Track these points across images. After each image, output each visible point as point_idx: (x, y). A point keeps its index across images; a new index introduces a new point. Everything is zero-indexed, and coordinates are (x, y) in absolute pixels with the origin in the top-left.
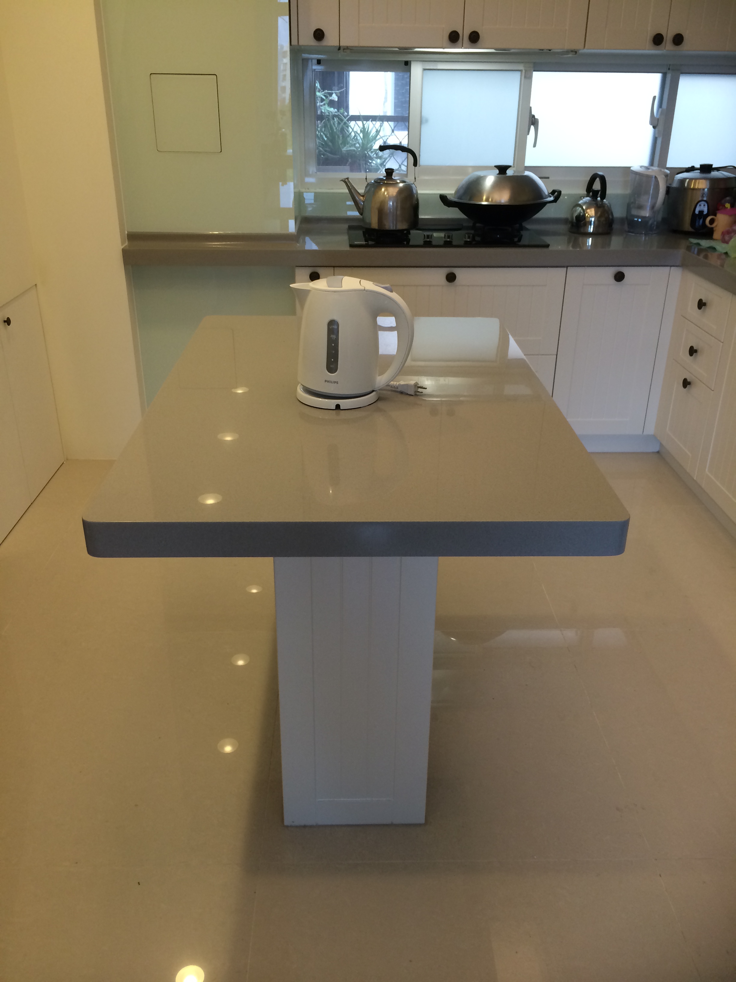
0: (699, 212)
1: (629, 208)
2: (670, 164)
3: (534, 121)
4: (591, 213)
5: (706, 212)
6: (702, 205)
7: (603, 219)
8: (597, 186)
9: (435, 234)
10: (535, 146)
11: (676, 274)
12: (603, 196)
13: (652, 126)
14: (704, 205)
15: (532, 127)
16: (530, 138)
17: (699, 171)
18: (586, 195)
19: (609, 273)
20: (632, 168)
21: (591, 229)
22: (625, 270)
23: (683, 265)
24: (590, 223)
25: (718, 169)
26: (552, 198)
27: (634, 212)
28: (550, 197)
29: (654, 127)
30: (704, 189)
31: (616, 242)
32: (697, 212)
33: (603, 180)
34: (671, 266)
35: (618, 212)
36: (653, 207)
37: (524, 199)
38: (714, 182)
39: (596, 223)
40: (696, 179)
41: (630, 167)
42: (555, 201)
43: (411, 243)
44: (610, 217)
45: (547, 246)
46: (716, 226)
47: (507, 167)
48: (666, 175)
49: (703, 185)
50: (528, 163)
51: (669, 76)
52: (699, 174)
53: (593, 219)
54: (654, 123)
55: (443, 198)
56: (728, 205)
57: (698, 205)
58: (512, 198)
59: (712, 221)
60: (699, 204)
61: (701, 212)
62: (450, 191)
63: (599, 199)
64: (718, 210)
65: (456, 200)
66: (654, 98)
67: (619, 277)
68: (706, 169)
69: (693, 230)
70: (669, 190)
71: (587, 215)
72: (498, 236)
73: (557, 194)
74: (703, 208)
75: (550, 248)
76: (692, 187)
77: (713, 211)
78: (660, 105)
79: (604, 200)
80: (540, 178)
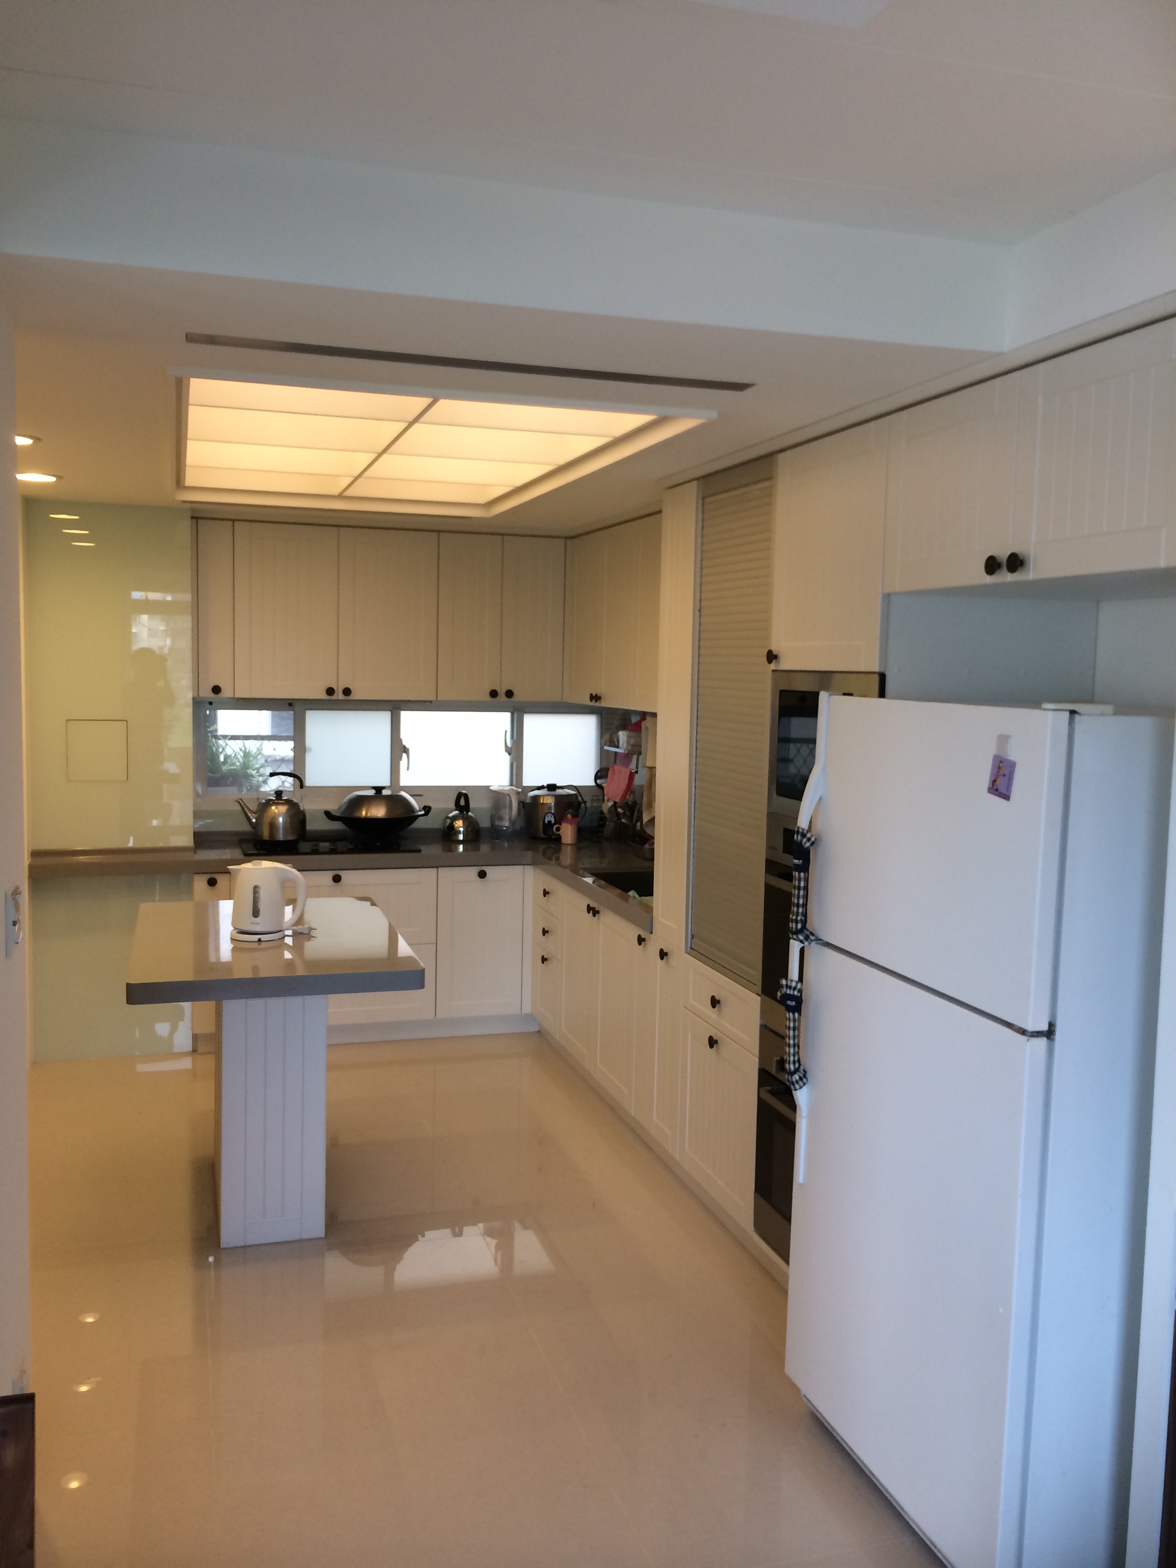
0: (548, 821)
1: (492, 819)
2: (526, 783)
3: (405, 750)
4: (459, 824)
5: (553, 822)
6: (550, 816)
7: (470, 829)
8: (462, 802)
9: (322, 844)
10: (408, 769)
11: (529, 871)
12: (468, 810)
13: (507, 753)
14: (551, 816)
15: (404, 755)
16: (403, 763)
17: (546, 789)
18: (455, 809)
19: (473, 871)
20: (491, 788)
21: (461, 837)
22: (487, 869)
23: (534, 863)
24: (459, 832)
25: (562, 788)
26: (423, 812)
27: (497, 823)
28: (421, 811)
29: (509, 754)
30: (551, 803)
31: (485, 848)
32: (546, 822)
33: (466, 796)
34: (524, 865)
35: (485, 823)
36: (510, 818)
37: (398, 813)
38: (558, 798)
39: (465, 832)
40: (544, 796)
41: (490, 786)
42: (426, 814)
43: (301, 851)
44: (477, 827)
45: (420, 851)
46: (562, 833)
47: (383, 788)
48: (518, 793)
49: (550, 801)
50: (403, 782)
51: (515, 715)
52: (547, 791)
53: (462, 829)
54: (509, 751)
55: (328, 814)
56: (569, 816)
57: (546, 817)
58: (388, 811)
59: (558, 829)
60: (547, 815)
61: (550, 822)
62: (333, 806)
63: (465, 812)
64: (563, 819)
65: (338, 814)
66: (506, 731)
67: (482, 875)
68: (552, 787)
69: (545, 836)
70: (522, 804)
71: (456, 825)
72: (378, 844)
73: (427, 809)
74: (550, 818)
75: (423, 852)
76: (542, 802)
77: (559, 819)
78: (512, 737)
79: (470, 814)
80: (411, 796)
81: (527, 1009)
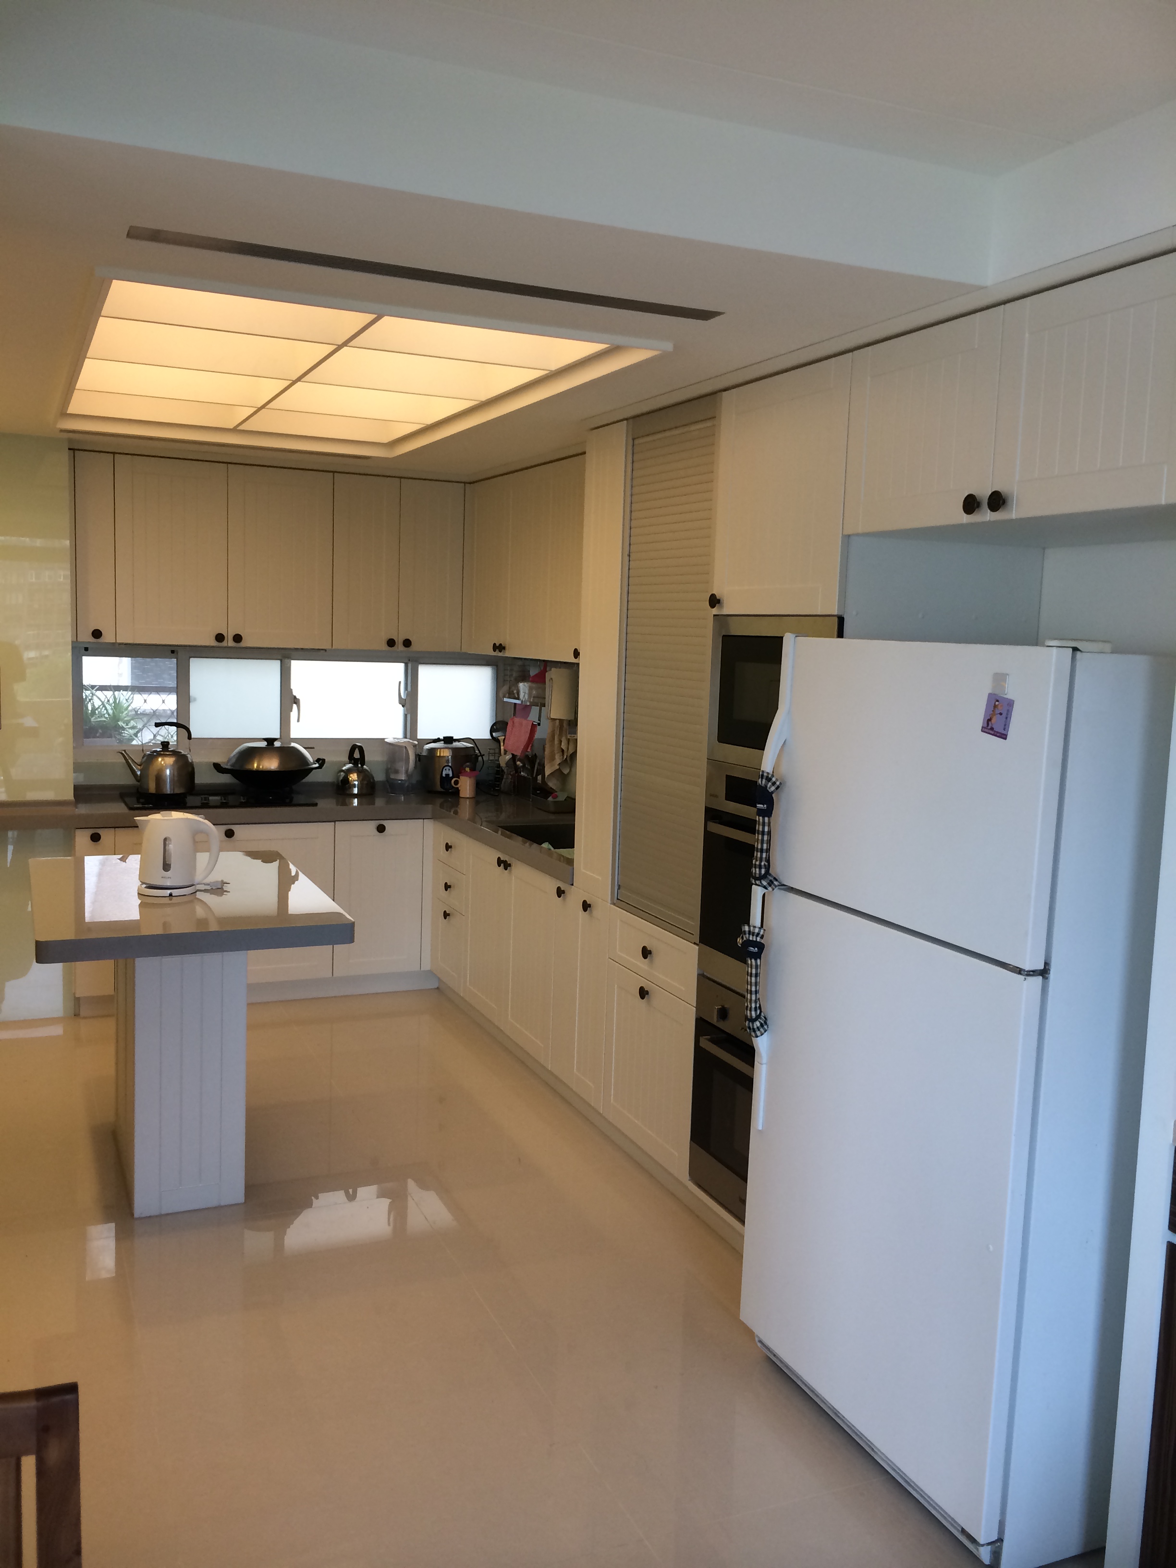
0: (446, 775)
1: (387, 772)
2: (421, 735)
3: (296, 701)
4: (354, 777)
5: (451, 775)
6: (447, 770)
7: (365, 782)
8: (357, 755)
9: (211, 798)
10: (298, 721)
11: (429, 826)
12: (363, 764)
13: (401, 705)
14: (449, 770)
15: (295, 706)
16: (294, 714)
17: (443, 742)
18: (348, 763)
19: (372, 826)
20: (386, 740)
21: (356, 791)
22: (384, 823)
23: (434, 817)
24: (354, 786)
25: (458, 740)
26: (317, 765)
27: (392, 776)
29: (403, 706)
30: (448, 757)
31: (379, 802)
32: (444, 775)
33: (361, 749)
34: (424, 819)
35: (379, 777)
36: (407, 771)
37: (292, 766)
38: (455, 751)
39: (360, 785)
40: (440, 749)
41: (384, 739)
42: (320, 767)
43: (188, 805)
44: (372, 781)
45: (316, 805)
46: (460, 786)
47: (275, 740)
48: (415, 746)
49: (447, 753)
50: (293, 735)
51: (410, 665)
52: (443, 744)
53: (356, 783)
54: (403, 702)
55: (217, 767)
56: (468, 769)
57: (444, 770)
58: (281, 764)
59: (456, 783)
60: (444, 769)
61: (447, 775)
62: (221, 759)
63: (360, 765)
64: (461, 773)
65: (228, 767)
66: (400, 682)
67: (381, 829)
68: (448, 740)
69: (442, 790)
70: (419, 757)
71: (350, 779)
72: (271, 798)
73: (321, 762)
74: (447, 771)
75: (319, 806)
76: (438, 755)
77: (457, 773)
78: (406, 688)
79: (365, 767)
80: (305, 748)
81: (427, 966)
